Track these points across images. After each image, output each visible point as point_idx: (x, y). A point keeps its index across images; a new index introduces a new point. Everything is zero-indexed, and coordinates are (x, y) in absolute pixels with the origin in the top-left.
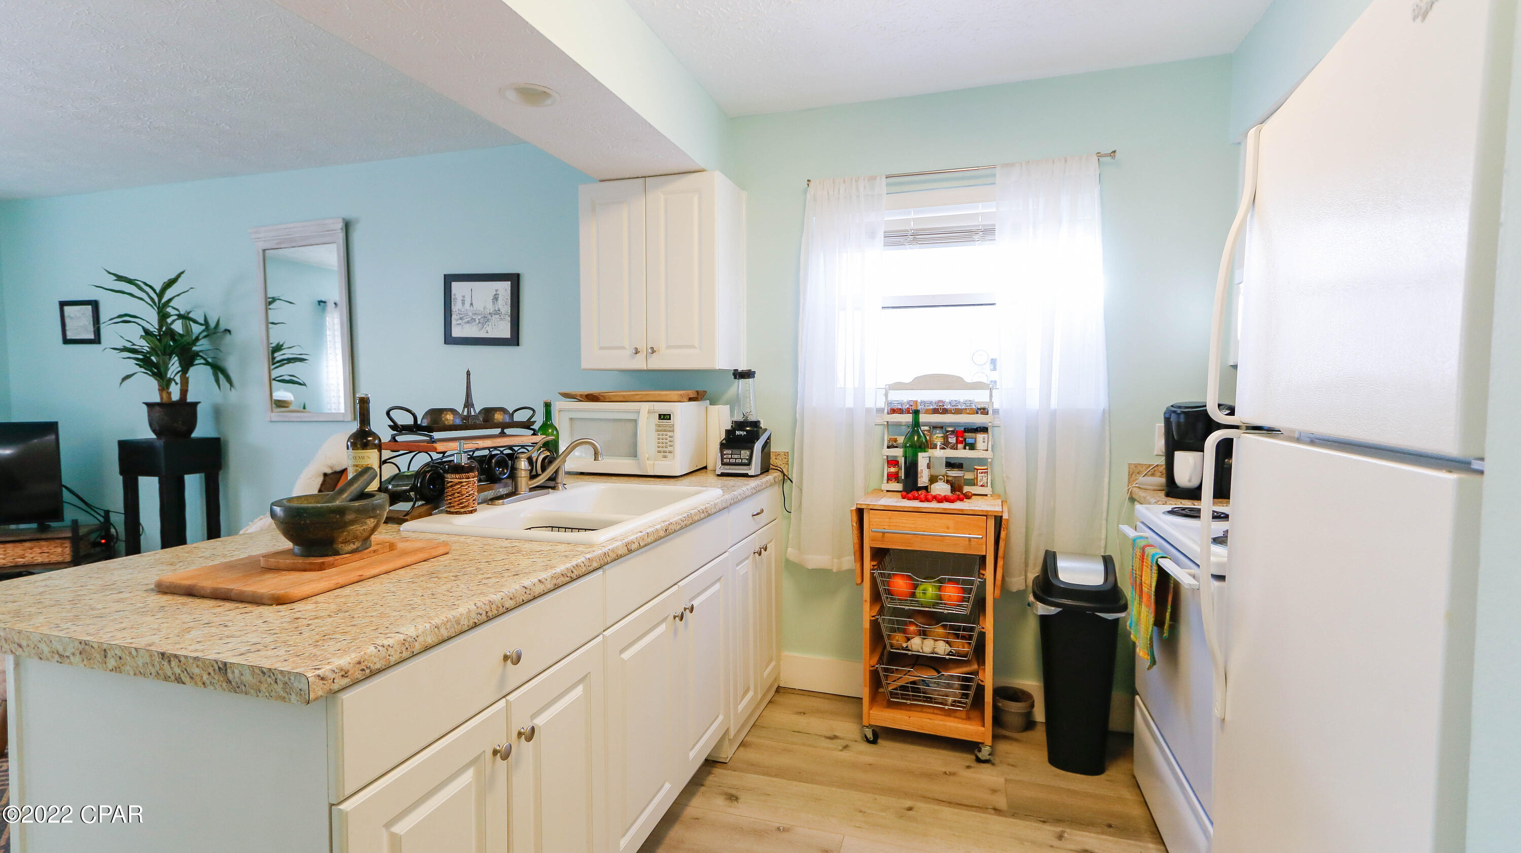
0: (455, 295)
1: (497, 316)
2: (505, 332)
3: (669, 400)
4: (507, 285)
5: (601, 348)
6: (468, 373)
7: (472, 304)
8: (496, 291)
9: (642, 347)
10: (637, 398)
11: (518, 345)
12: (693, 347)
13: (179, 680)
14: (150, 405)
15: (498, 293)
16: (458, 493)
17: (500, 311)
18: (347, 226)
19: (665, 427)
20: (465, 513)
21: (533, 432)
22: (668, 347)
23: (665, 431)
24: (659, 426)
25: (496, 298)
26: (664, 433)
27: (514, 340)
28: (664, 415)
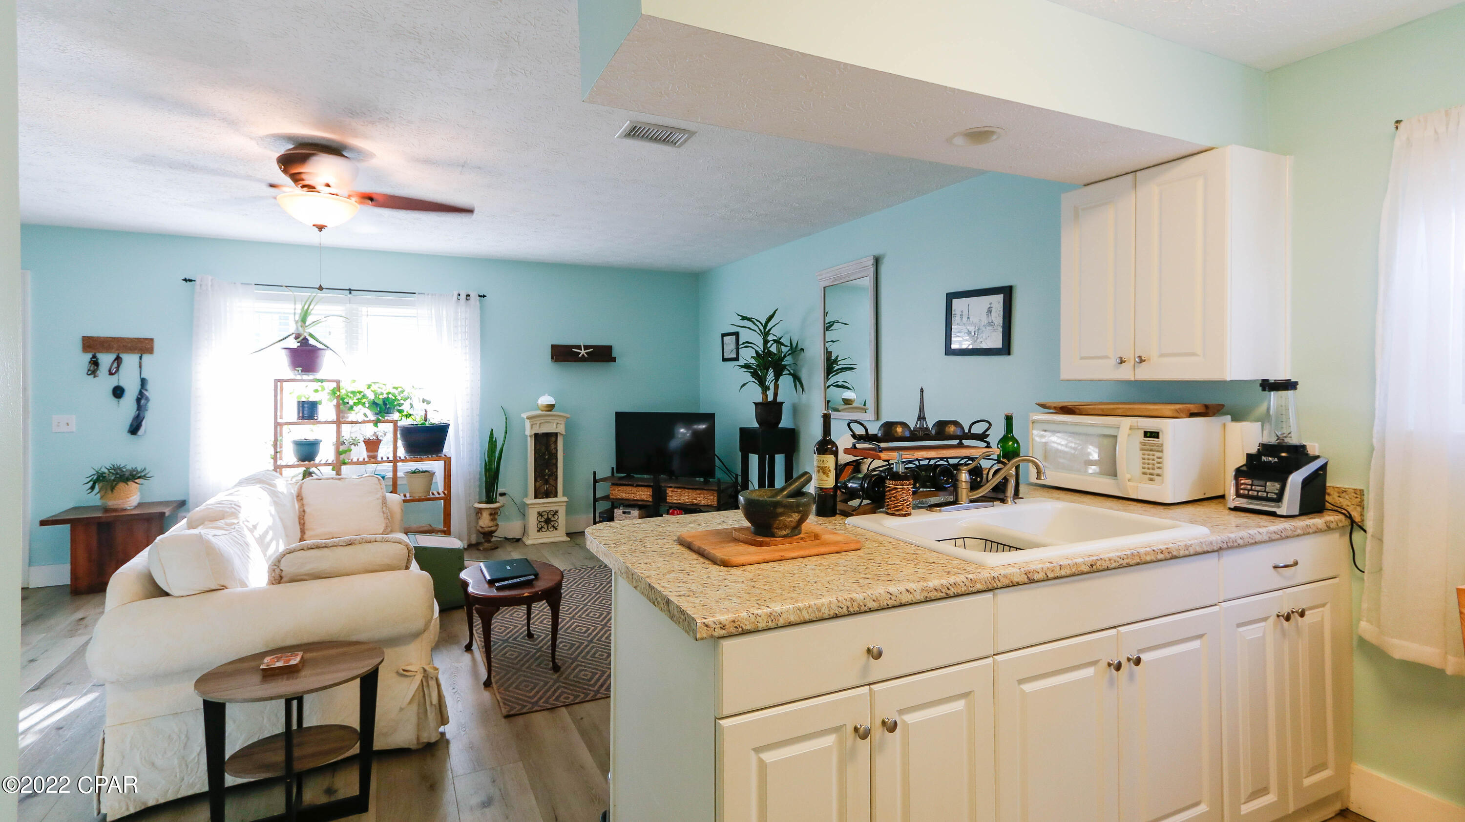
0: (954, 310)
1: (991, 328)
2: (996, 341)
3: (1160, 415)
4: (999, 298)
5: (1082, 358)
6: (922, 391)
7: (968, 318)
8: (990, 304)
9: (1130, 356)
10: (1119, 412)
11: (1009, 354)
12: (1194, 354)
13: (654, 603)
14: (756, 404)
15: (992, 306)
16: (894, 497)
17: (993, 322)
18: (877, 261)
19: (1152, 446)
20: (899, 515)
21: (986, 444)
22: (1162, 355)
23: (1151, 450)
24: (1144, 444)
25: (990, 311)
26: (1151, 453)
27: (1006, 349)
28: (1151, 433)
